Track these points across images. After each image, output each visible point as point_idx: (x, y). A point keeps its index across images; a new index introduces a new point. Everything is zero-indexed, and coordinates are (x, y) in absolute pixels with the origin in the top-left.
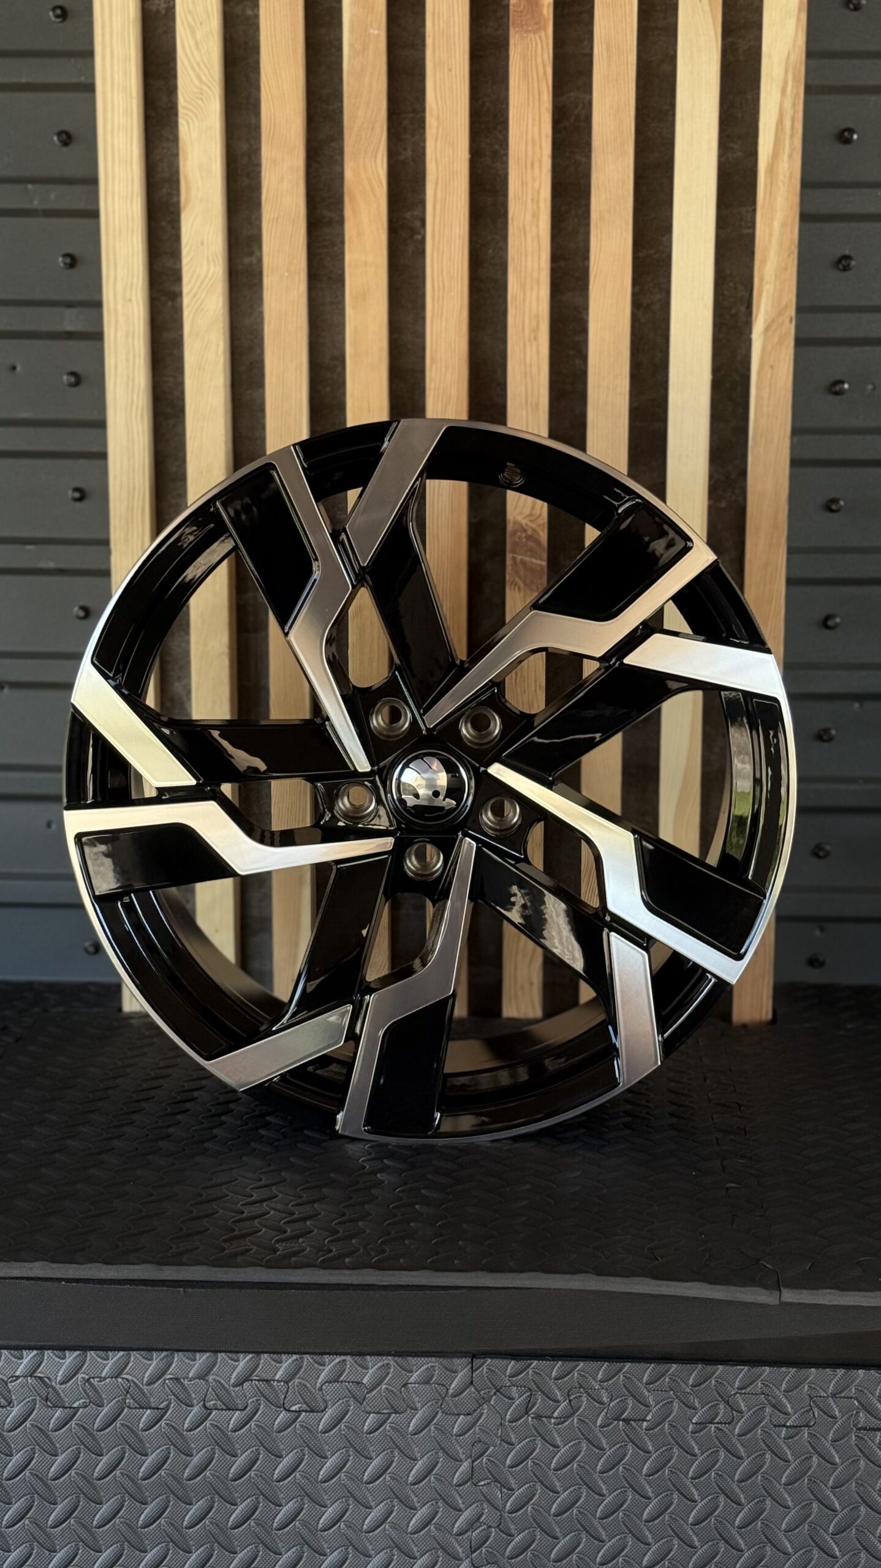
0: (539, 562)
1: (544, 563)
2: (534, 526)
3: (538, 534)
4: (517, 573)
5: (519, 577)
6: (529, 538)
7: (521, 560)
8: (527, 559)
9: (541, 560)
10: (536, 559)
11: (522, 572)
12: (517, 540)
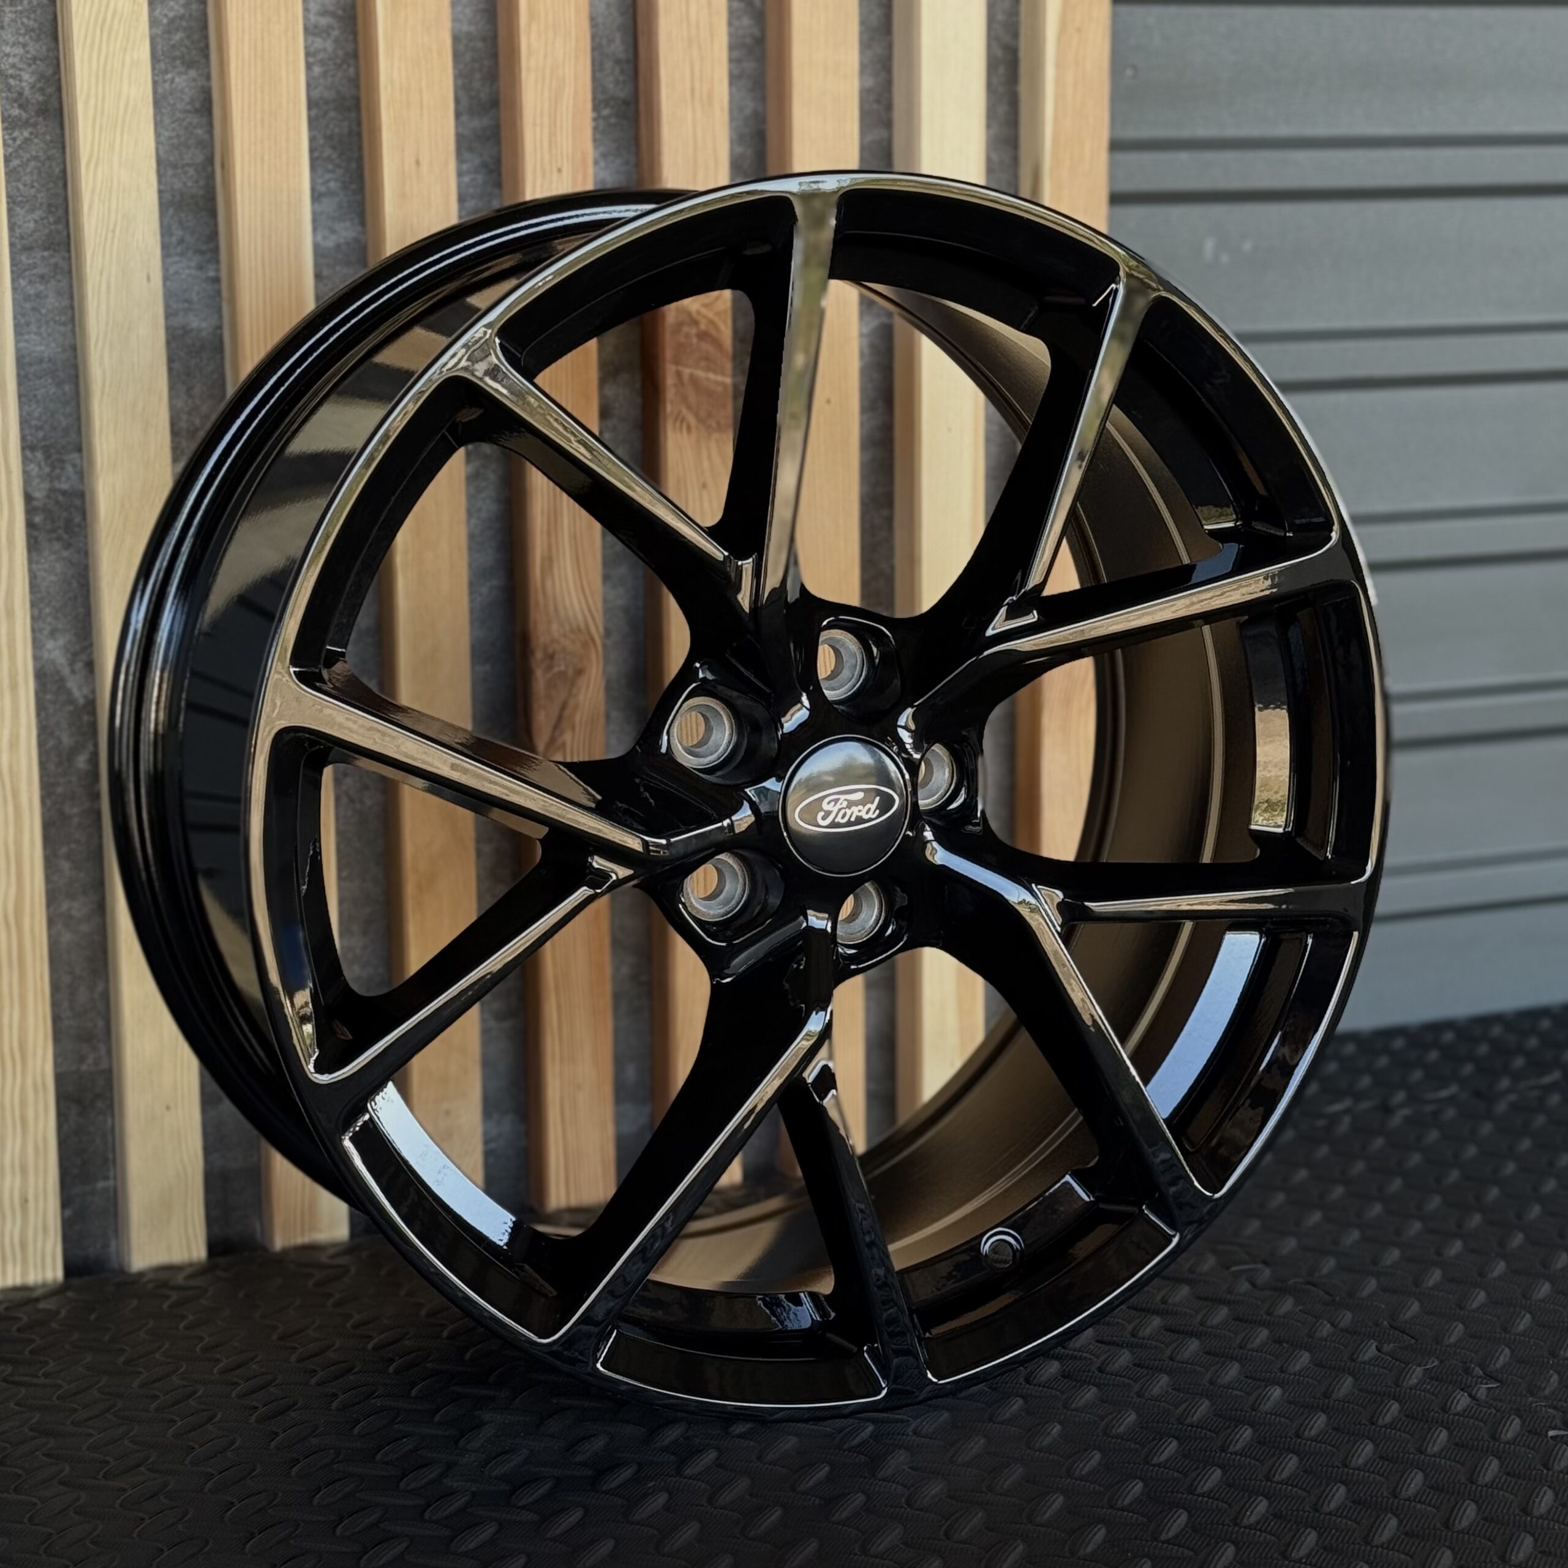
0: (719, 378)
1: (728, 380)
2: (711, 315)
3: (717, 328)
4: (684, 399)
5: (689, 408)
6: (703, 336)
7: (691, 376)
8: (700, 373)
9: (723, 374)
10: (715, 372)
11: (692, 398)
12: (683, 340)
